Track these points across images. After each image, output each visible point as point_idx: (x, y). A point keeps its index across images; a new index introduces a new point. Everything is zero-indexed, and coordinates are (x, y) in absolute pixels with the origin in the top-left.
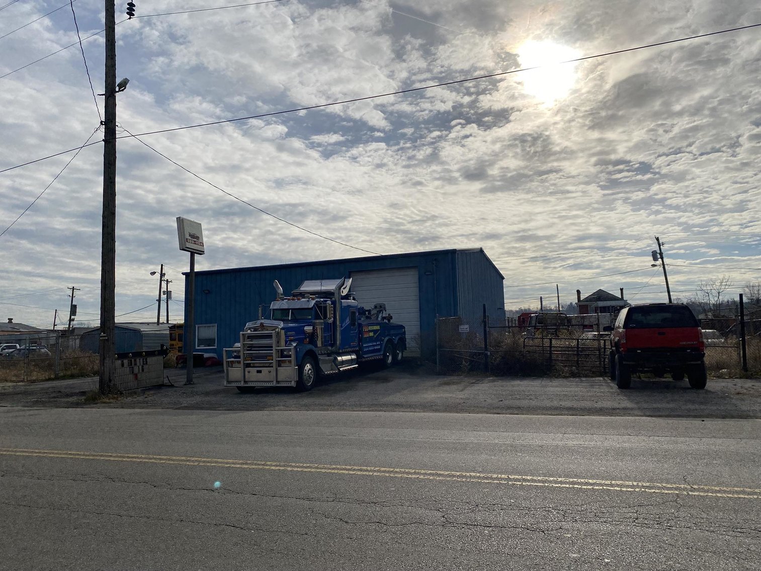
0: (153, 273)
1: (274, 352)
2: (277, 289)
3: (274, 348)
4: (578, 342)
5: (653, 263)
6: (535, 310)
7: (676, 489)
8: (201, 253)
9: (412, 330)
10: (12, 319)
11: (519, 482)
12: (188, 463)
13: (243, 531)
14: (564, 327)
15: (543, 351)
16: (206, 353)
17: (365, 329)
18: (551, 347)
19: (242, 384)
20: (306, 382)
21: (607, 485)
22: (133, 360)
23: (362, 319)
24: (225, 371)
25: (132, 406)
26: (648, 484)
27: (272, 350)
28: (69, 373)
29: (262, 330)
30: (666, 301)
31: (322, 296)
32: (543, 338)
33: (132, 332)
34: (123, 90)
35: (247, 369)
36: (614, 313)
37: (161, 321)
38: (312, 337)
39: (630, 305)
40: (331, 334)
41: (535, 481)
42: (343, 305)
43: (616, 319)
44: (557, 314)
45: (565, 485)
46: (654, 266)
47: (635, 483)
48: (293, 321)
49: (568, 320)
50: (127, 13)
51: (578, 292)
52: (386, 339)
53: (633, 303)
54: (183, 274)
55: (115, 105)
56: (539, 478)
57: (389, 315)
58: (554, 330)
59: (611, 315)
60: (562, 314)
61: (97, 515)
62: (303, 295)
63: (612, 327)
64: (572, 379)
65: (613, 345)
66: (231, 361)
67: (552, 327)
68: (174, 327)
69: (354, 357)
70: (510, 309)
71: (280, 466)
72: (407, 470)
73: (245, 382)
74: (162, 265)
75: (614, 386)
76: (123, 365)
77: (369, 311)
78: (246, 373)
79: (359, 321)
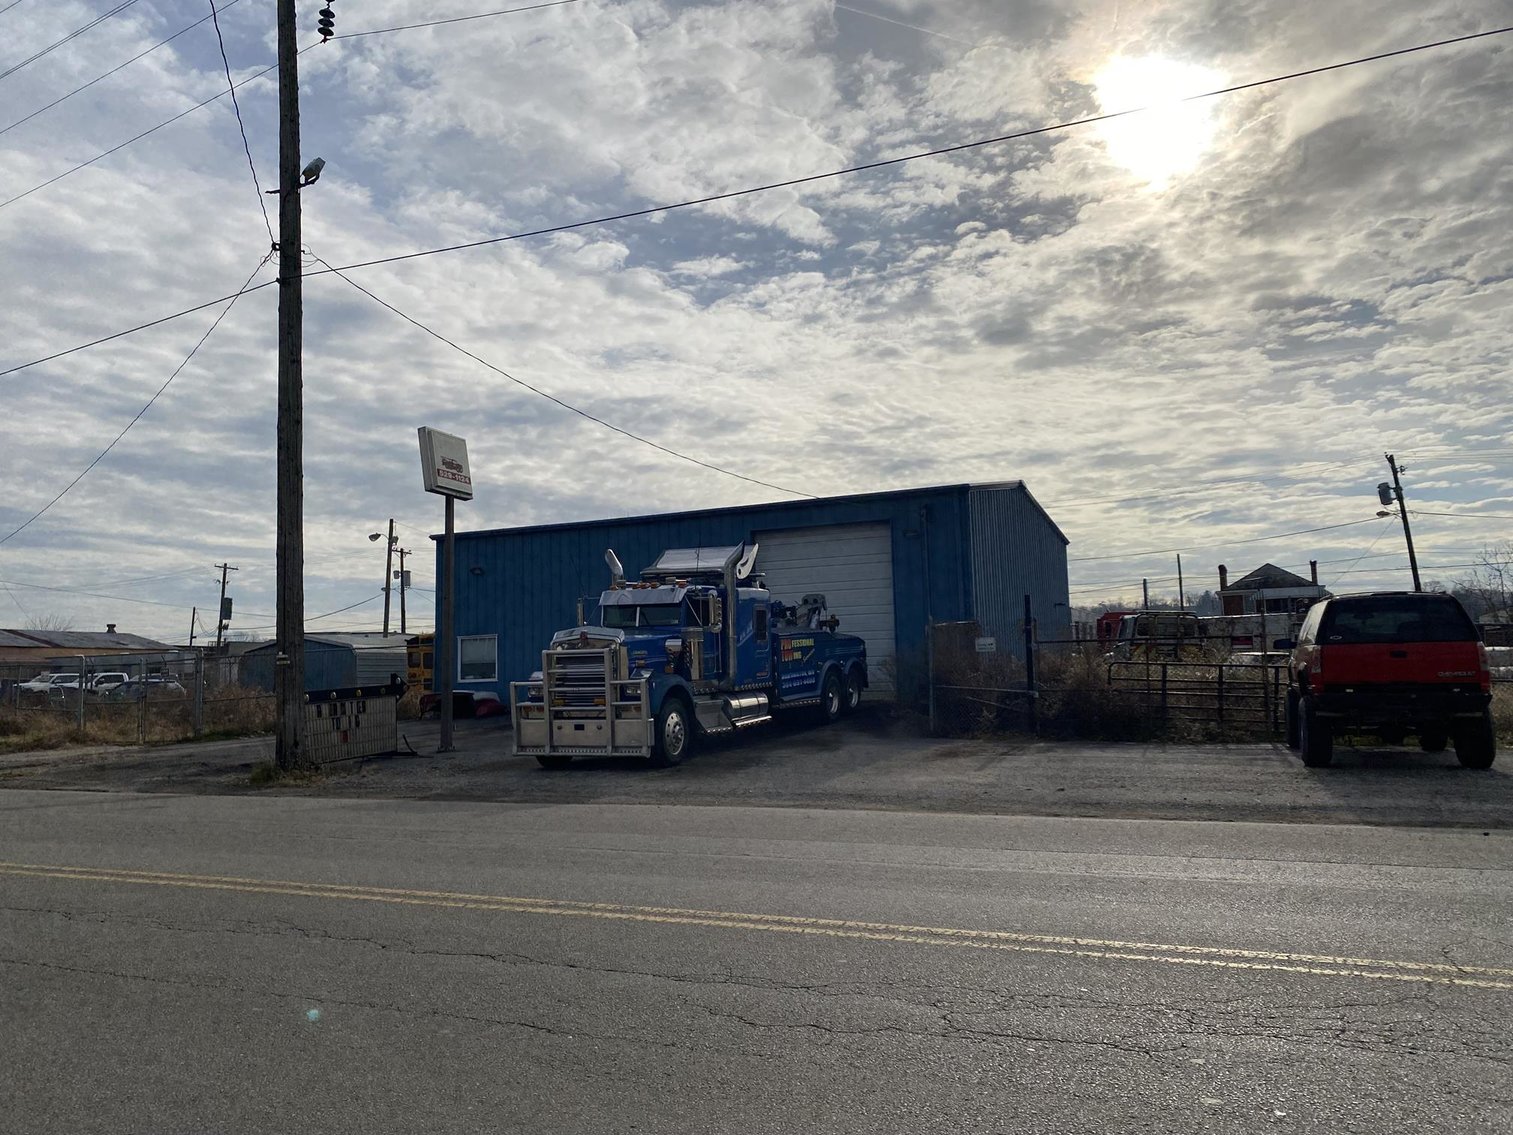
0: (374, 537)
1: (607, 689)
2: (612, 567)
3: (608, 682)
4: (1221, 671)
5: (1381, 508)
6: (1132, 606)
7: (1427, 972)
8: (466, 496)
9: (879, 646)
10: (114, 626)
11: (1097, 952)
12: (445, 903)
13: (552, 1036)
14: (1193, 641)
15: (1149, 690)
16: (478, 690)
17: (785, 645)
18: (1164, 681)
19: (547, 751)
20: (671, 749)
21: (1280, 962)
22: (338, 705)
23: (779, 625)
24: (515, 726)
25: (339, 791)
26: (1366, 962)
27: (604, 686)
28: (220, 728)
29: (584, 647)
30: (1410, 588)
31: (699, 579)
32: (1148, 664)
33: (335, 650)
34: (313, 182)
35: (557, 723)
36: (1298, 612)
37: (391, 629)
38: (681, 661)
39: (1332, 596)
40: (718, 656)
41: (1131, 951)
42: (741, 597)
43: (1301, 625)
44: (1178, 614)
45: (1192, 961)
46: (1382, 514)
47: (1340, 960)
48: (641, 629)
49: (1199, 627)
50: (320, 30)
51: (1222, 570)
52: (827, 664)
53: (1338, 592)
54: (433, 537)
55: (298, 211)
56: (1139, 945)
57: (833, 617)
58: (1171, 648)
59: (1290, 616)
60: (1187, 614)
61: (277, 997)
62: (662, 578)
63: (1293, 640)
64: (1208, 747)
65: (1295, 678)
66: (525, 707)
67: (1168, 642)
68: (415, 641)
69: (763, 700)
70: (1080, 605)
71: (622, 912)
72: (870, 925)
73: (553, 748)
74: (391, 521)
75: (1298, 762)
76: (319, 713)
77: (793, 610)
78: (555, 729)
79: (773, 630)
